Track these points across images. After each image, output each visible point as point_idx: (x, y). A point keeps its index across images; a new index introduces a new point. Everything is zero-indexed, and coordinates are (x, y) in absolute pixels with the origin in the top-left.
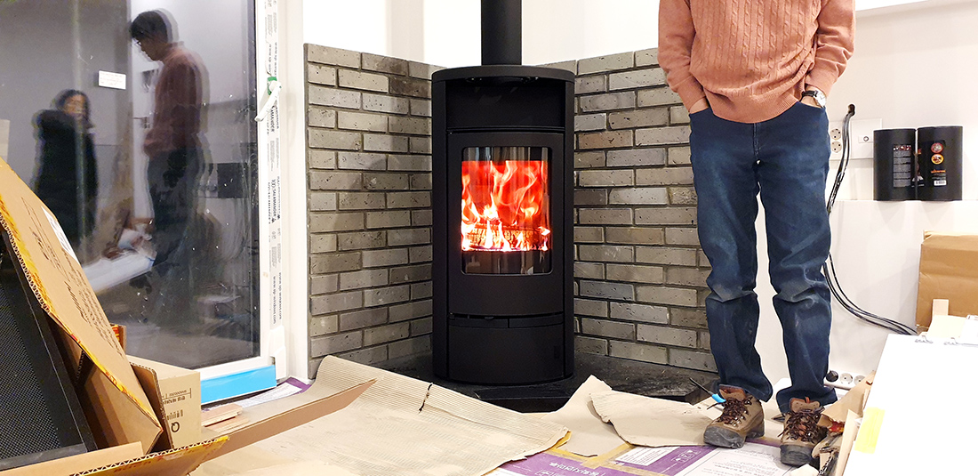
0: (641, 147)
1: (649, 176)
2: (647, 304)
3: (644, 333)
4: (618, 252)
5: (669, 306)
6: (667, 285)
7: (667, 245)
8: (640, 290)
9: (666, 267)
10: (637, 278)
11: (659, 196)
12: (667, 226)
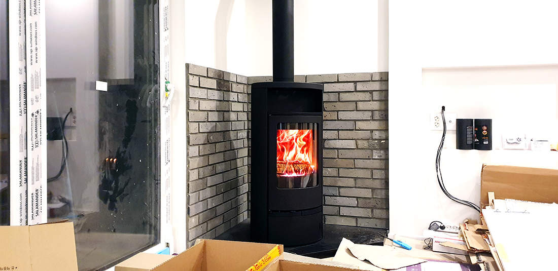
0: (341, 120)
1: (346, 135)
2: (345, 197)
3: (344, 211)
4: (329, 171)
5: (357, 198)
6: (356, 187)
7: (355, 168)
8: (341, 190)
9: (355, 179)
10: (340, 184)
11: (352, 144)
12: (355, 159)
